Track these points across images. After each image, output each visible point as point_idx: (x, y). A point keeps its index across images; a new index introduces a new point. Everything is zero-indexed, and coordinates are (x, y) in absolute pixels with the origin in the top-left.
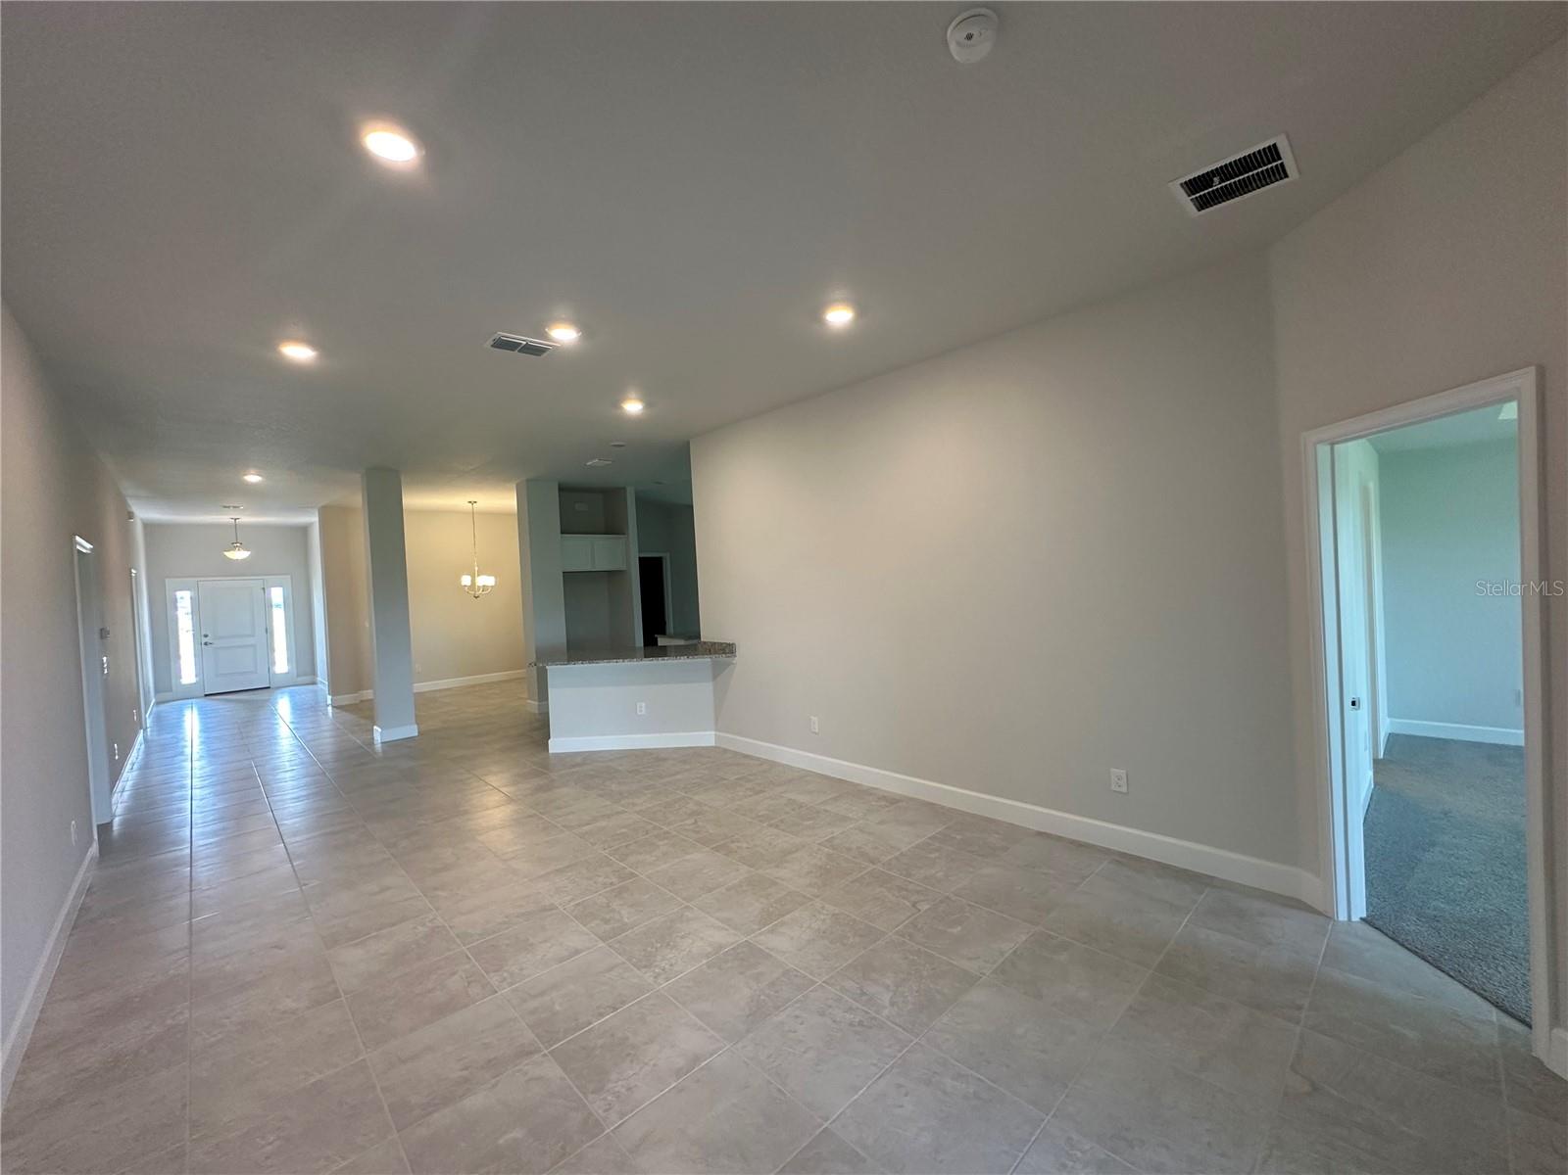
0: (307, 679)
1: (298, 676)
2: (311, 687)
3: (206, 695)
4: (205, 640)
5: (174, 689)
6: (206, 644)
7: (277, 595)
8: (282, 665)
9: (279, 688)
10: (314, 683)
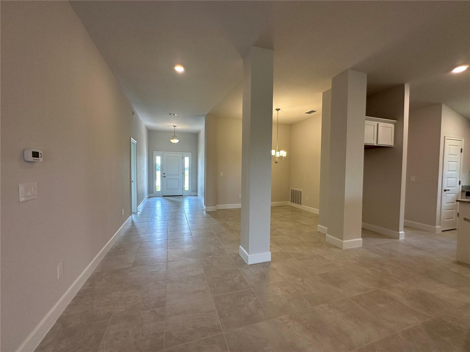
0: (194, 193)
1: (192, 192)
2: (195, 197)
3: (163, 196)
4: (164, 175)
5: (154, 193)
6: (164, 177)
7: (187, 160)
8: (187, 187)
9: (186, 196)
10: (196, 196)
